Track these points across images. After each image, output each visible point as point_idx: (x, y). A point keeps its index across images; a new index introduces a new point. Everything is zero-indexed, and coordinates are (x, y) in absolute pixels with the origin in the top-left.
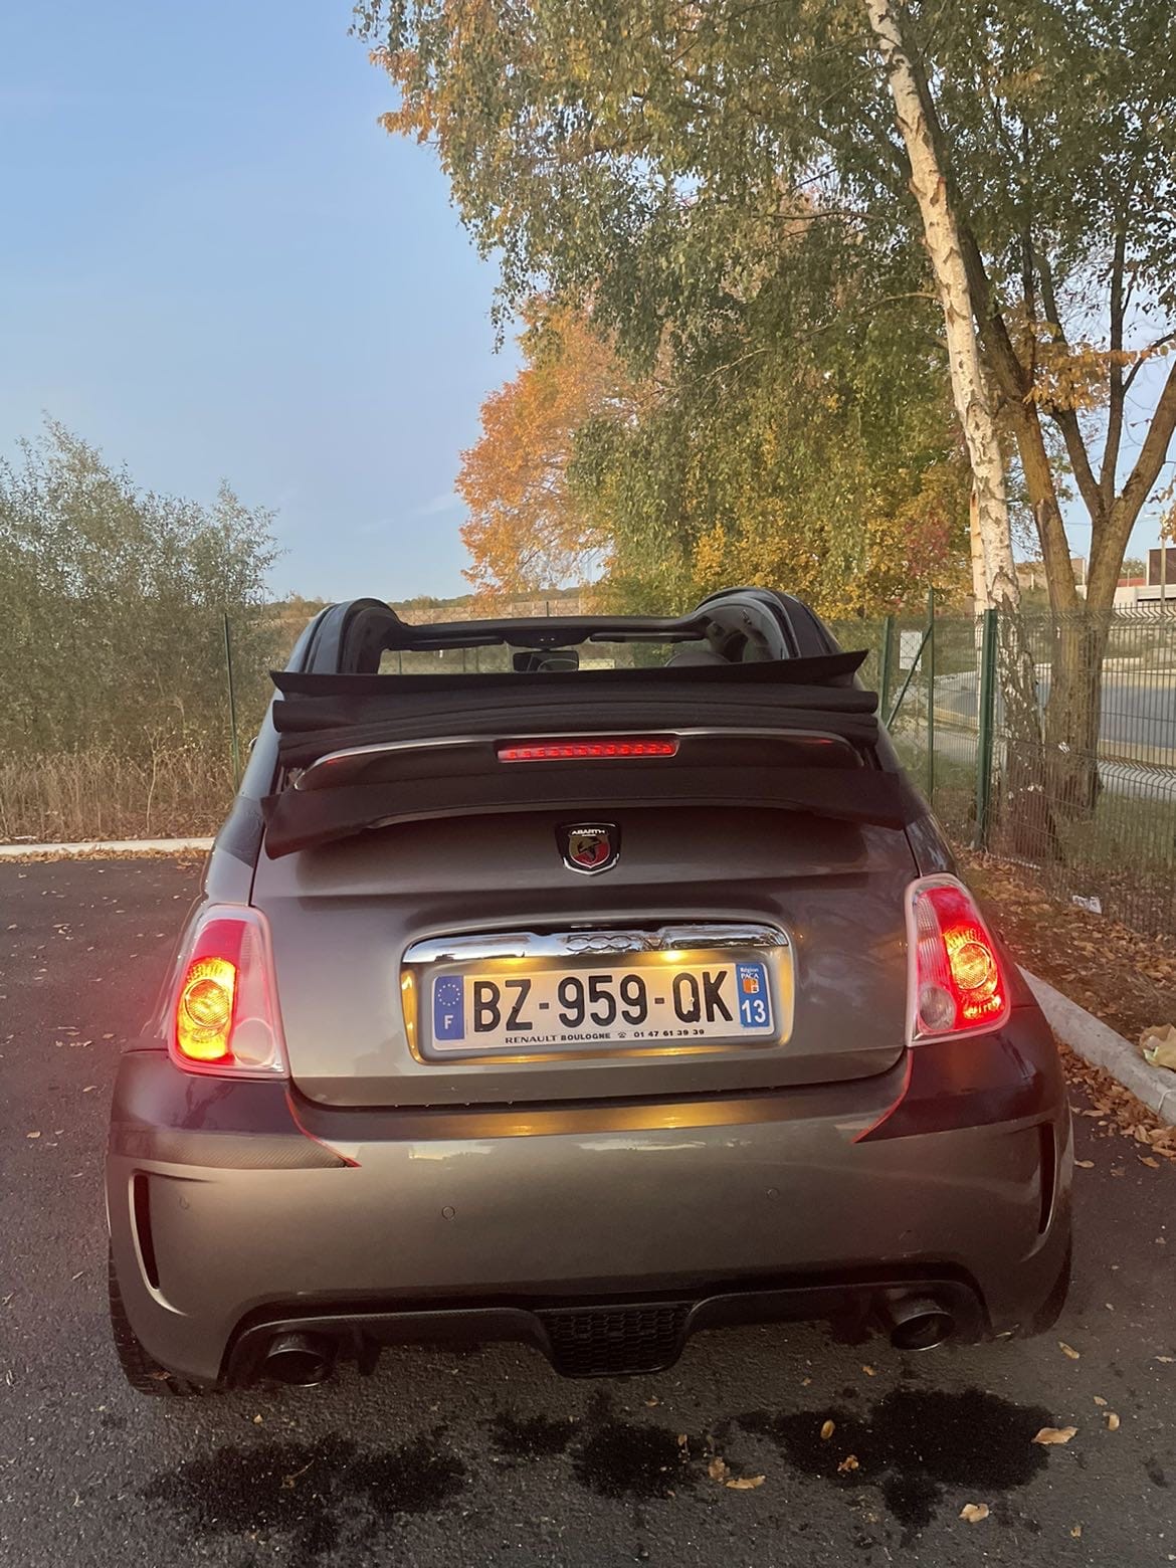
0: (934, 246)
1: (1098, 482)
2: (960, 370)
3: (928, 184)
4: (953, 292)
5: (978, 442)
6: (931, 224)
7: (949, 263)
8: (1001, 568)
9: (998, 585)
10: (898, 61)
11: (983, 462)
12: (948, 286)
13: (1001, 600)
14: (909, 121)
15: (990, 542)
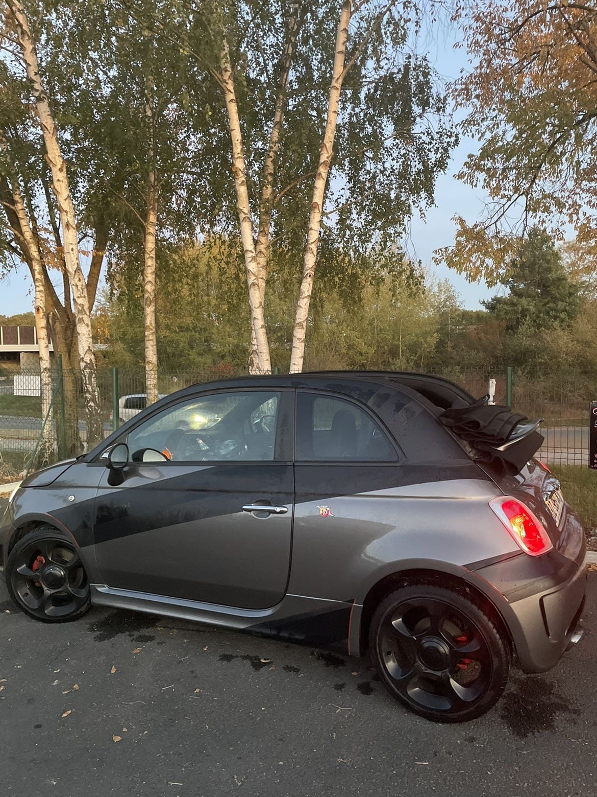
0: (59, 191)
1: (64, 306)
2: (71, 252)
3: (58, 162)
4: (69, 215)
5: (79, 287)
6: (58, 180)
7: (67, 201)
8: (89, 347)
9: (87, 355)
10: (43, 97)
11: (81, 297)
12: (66, 212)
13: (89, 362)
14: (49, 128)
15: (84, 335)
